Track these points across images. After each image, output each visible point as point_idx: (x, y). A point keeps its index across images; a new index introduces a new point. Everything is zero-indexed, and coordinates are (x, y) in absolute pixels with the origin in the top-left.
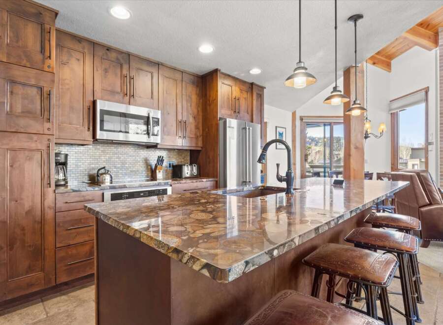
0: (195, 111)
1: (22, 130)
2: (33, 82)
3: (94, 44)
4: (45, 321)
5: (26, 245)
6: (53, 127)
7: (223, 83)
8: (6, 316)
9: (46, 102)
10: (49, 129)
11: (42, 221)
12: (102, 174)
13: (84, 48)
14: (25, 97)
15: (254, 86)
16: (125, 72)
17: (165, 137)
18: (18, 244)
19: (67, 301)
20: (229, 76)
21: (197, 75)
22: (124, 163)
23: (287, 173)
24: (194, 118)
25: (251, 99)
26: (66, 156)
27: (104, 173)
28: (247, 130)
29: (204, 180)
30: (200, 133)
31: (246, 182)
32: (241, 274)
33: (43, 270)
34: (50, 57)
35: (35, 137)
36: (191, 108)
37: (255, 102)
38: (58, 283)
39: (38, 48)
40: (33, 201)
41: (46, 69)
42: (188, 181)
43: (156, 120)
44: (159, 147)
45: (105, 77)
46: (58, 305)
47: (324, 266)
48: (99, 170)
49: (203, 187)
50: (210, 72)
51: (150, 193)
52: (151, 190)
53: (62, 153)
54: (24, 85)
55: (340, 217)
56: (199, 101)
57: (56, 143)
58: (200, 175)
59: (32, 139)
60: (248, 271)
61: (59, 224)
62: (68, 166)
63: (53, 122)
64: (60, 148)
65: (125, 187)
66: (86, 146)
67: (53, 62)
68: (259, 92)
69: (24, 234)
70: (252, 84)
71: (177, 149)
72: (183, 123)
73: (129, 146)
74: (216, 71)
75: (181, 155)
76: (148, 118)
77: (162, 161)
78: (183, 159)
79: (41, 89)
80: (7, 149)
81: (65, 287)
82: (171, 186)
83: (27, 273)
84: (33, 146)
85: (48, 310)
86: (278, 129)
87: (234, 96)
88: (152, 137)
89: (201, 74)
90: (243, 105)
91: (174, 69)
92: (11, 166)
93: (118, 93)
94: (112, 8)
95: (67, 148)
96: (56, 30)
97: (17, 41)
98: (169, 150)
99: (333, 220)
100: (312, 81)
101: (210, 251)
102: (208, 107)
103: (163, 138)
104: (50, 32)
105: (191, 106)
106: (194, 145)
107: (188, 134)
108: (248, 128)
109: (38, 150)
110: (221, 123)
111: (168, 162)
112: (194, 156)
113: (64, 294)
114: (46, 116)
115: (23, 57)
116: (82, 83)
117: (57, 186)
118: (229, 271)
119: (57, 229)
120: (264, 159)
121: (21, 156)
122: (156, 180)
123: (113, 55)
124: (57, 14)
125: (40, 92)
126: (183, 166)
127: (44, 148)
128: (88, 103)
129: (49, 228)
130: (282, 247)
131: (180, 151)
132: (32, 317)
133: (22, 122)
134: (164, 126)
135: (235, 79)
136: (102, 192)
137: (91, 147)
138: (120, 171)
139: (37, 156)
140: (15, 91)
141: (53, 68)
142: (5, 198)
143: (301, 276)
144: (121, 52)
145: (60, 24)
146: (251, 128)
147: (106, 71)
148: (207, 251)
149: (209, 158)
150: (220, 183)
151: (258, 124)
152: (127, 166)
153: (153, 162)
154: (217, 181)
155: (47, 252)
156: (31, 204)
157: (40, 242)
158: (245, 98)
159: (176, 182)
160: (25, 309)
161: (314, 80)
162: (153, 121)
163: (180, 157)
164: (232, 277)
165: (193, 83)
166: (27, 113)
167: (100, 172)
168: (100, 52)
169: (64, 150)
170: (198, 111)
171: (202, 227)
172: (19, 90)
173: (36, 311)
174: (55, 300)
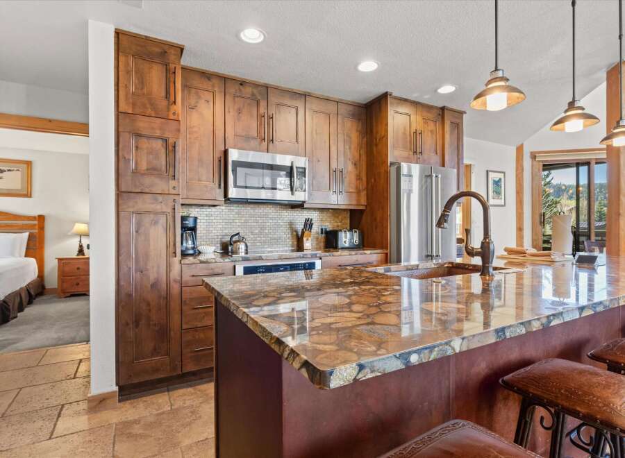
0: (357, 155)
1: (147, 190)
2: (158, 133)
3: (225, 79)
4: (169, 413)
5: (151, 323)
6: (179, 186)
7: (396, 112)
8: (132, 401)
9: (171, 155)
10: (174, 188)
11: (168, 296)
12: (236, 242)
13: (213, 86)
14: (151, 152)
15: (446, 111)
16: (262, 110)
17: (314, 192)
18: (143, 322)
19: (192, 394)
20: (406, 100)
21: (358, 103)
22: (262, 228)
23: (483, 243)
24: (355, 164)
25: (441, 132)
26: (196, 219)
27: (238, 241)
28: (434, 178)
29: (368, 252)
30: (363, 186)
31: (431, 256)
32: (352, 382)
33: (168, 354)
34: (175, 102)
35: (160, 198)
36: (350, 152)
37: (447, 136)
38: (184, 372)
39: (163, 94)
40: (158, 273)
41: (172, 117)
42: (346, 253)
43: (301, 170)
44: (305, 206)
45: (239, 120)
46: (183, 398)
47: (535, 392)
48: (232, 236)
49: (366, 262)
50: (377, 98)
51: (294, 267)
52: (294, 264)
53: (191, 216)
54: (149, 137)
55: (554, 315)
56: (362, 141)
57: (182, 205)
58: (364, 244)
59: (156, 200)
60: (364, 378)
61: (185, 301)
62: (198, 232)
63: (178, 179)
64: (191, 210)
65: (260, 259)
66: (218, 207)
67: (178, 107)
68: (454, 120)
69: (150, 310)
70: (443, 109)
71: (332, 209)
72: (338, 173)
73: (269, 206)
74: (385, 96)
75: (338, 217)
76: (291, 168)
77: (311, 225)
78: (341, 222)
79: (166, 141)
80: (133, 212)
81: (193, 378)
82: (321, 259)
83: (152, 355)
84: (158, 207)
85: (172, 402)
86: (491, 175)
87: (413, 130)
88: (297, 193)
89: (365, 103)
90: (429, 142)
91: (327, 99)
92: (137, 232)
93: (254, 138)
94: (242, 30)
95: (197, 210)
96: (182, 68)
97: (142, 89)
98: (322, 210)
99: (538, 319)
100: (518, 98)
101: (318, 346)
102: (375, 149)
103: (311, 195)
104: (175, 73)
105: (350, 148)
106: (354, 203)
107: (346, 187)
108: (434, 175)
109: (163, 213)
110: (393, 170)
111: (320, 228)
112: (355, 218)
113: (191, 386)
114: (171, 173)
115: (148, 106)
116: (212, 129)
117: (184, 255)
118: (331, 373)
119: (184, 308)
120: (446, 221)
121: (147, 219)
122: (303, 251)
123: (248, 91)
124: (182, 50)
125: (165, 145)
126: (340, 233)
127: (169, 210)
128: (219, 154)
129: (175, 305)
130: (426, 351)
131: (336, 212)
132: (157, 407)
133: (147, 181)
134: (313, 178)
135: (415, 104)
136: (233, 264)
137: (224, 208)
138: (258, 239)
139: (163, 220)
140: (139, 146)
141: (178, 116)
142: (130, 268)
143: (500, 405)
144: (256, 85)
145: (186, 61)
146: (440, 176)
147: (239, 111)
148: (315, 345)
149: (375, 219)
150: (392, 256)
151: (454, 168)
152: (267, 231)
153: (300, 227)
154: (387, 254)
155: (172, 333)
156: (156, 275)
157: (165, 321)
158: (432, 131)
159: (327, 254)
160: (151, 397)
161: (522, 95)
162: (297, 172)
163: (336, 219)
164: (335, 383)
165: (353, 116)
166: (152, 170)
167: (234, 239)
168: (232, 89)
169: (194, 212)
170: (360, 156)
171: (327, 314)
172: (145, 144)
173: (160, 401)
174: (181, 391)
